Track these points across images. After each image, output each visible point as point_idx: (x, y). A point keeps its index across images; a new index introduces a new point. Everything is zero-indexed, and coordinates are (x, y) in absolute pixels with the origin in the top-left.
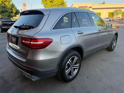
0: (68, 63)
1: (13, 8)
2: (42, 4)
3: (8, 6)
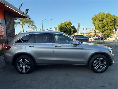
2: (93, 23)
3: (69, 27)
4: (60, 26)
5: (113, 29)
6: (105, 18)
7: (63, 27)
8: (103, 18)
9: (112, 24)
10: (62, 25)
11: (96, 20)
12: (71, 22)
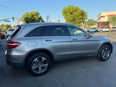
0: (34, 61)
1: (40, 20)
2: (63, 15)
3: (36, 19)
4: (25, 17)
5: (82, 23)
6: (76, 12)
7: (30, 17)
8: (73, 11)
9: (81, 18)
10: (28, 15)
11: (66, 13)
12: (39, 13)
